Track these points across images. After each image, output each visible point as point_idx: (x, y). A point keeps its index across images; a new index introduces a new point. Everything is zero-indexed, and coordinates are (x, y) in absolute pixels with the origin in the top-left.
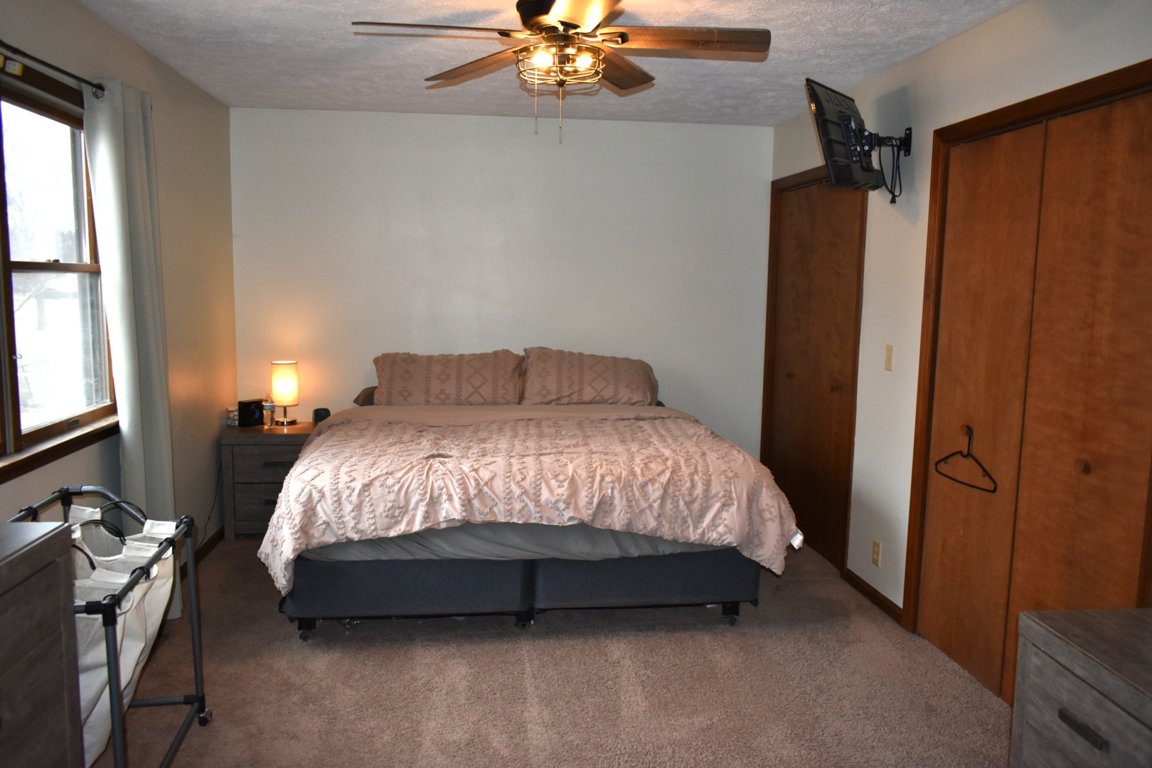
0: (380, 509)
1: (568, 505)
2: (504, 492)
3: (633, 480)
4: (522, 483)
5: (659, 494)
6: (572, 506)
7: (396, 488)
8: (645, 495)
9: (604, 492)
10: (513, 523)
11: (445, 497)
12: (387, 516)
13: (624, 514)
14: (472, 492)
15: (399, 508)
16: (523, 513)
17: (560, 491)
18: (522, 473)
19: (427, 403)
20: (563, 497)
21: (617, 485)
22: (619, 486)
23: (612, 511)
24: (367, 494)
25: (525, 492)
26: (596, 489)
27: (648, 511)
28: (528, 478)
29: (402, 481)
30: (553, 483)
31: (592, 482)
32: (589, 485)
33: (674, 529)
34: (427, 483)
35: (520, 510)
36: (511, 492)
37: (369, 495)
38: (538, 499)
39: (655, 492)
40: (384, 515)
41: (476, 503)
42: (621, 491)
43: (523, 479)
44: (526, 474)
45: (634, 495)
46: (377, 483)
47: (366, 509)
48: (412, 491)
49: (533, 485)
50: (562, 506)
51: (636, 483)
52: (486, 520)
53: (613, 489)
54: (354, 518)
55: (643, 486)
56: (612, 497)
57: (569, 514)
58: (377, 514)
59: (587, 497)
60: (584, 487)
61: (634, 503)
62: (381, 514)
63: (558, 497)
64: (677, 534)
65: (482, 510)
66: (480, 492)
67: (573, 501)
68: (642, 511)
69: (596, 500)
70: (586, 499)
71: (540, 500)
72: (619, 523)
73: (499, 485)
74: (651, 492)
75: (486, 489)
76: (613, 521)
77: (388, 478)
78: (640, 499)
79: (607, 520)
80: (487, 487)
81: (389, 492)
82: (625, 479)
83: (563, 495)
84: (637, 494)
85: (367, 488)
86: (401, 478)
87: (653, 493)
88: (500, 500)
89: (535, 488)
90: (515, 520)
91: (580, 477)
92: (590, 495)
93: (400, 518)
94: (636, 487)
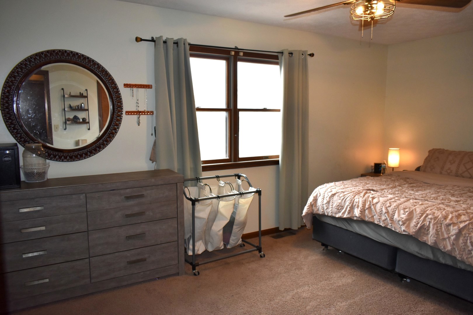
0: (334, 205)
1: (404, 224)
2: (379, 210)
3: (443, 221)
4: (388, 208)
5: (455, 232)
6: (405, 225)
7: (342, 198)
8: (448, 231)
9: (425, 223)
10: (380, 225)
11: (356, 206)
12: (336, 208)
13: (433, 237)
14: (367, 207)
15: (341, 206)
16: (385, 222)
17: (403, 216)
18: (390, 204)
19: (441, 173)
20: (403, 219)
21: (433, 221)
22: (434, 222)
23: (428, 234)
24: (332, 198)
25: (387, 212)
26: (421, 220)
27: (447, 240)
28: (392, 206)
29: (345, 196)
30: (402, 212)
31: (421, 216)
32: (419, 217)
33: (462, 255)
34: (353, 199)
35: (383, 220)
36: (382, 211)
37: (333, 199)
38: (393, 217)
39: (454, 230)
40: (335, 207)
41: (367, 212)
42: (434, 224)
43: (389, 207)
44: (392, 204)
45: (441, 228)
46: (337, 195)
47: (331, 204)
48: (347, 201)
49: (393, 210)
50: (401, 223)
51: (444, 223)
52: (369, 220)
53: (430, 222)
54: (326, 206)
55: (448, 225)
56: (429, 227)
57: (403, 228)
58: (333, 206)
59: (415, 222)
60: (416, 217)
61: (440, 233)
62: (334, 207)
63: (401, 219)
64: (464, 258)
65: (368, 215)
66: (370, 208)
67: (407, 223)
68: (444, 239)
69: (419, 225)
70: (415, 224)
71: (393, 218)
72: (430, 241)
73: (378, 206)
74: (451, 230)
75: (372, 207)
76: (428, 239)
77: (341, 194)
78: (444, 232)
79: (424, 237)
80: (373, 206)
81: (339, 199)
82: (439, 219)
83: (403, 218)
84: (443, 229)
85: (333, 196)
86: (345, 195)
87: (452, 231)
88: (377, 213)
89: (393, 212)
90: (381, 224)
91: (416, 212)
92: (417, 222)
93: (341, 211)
94: (444, 225)
